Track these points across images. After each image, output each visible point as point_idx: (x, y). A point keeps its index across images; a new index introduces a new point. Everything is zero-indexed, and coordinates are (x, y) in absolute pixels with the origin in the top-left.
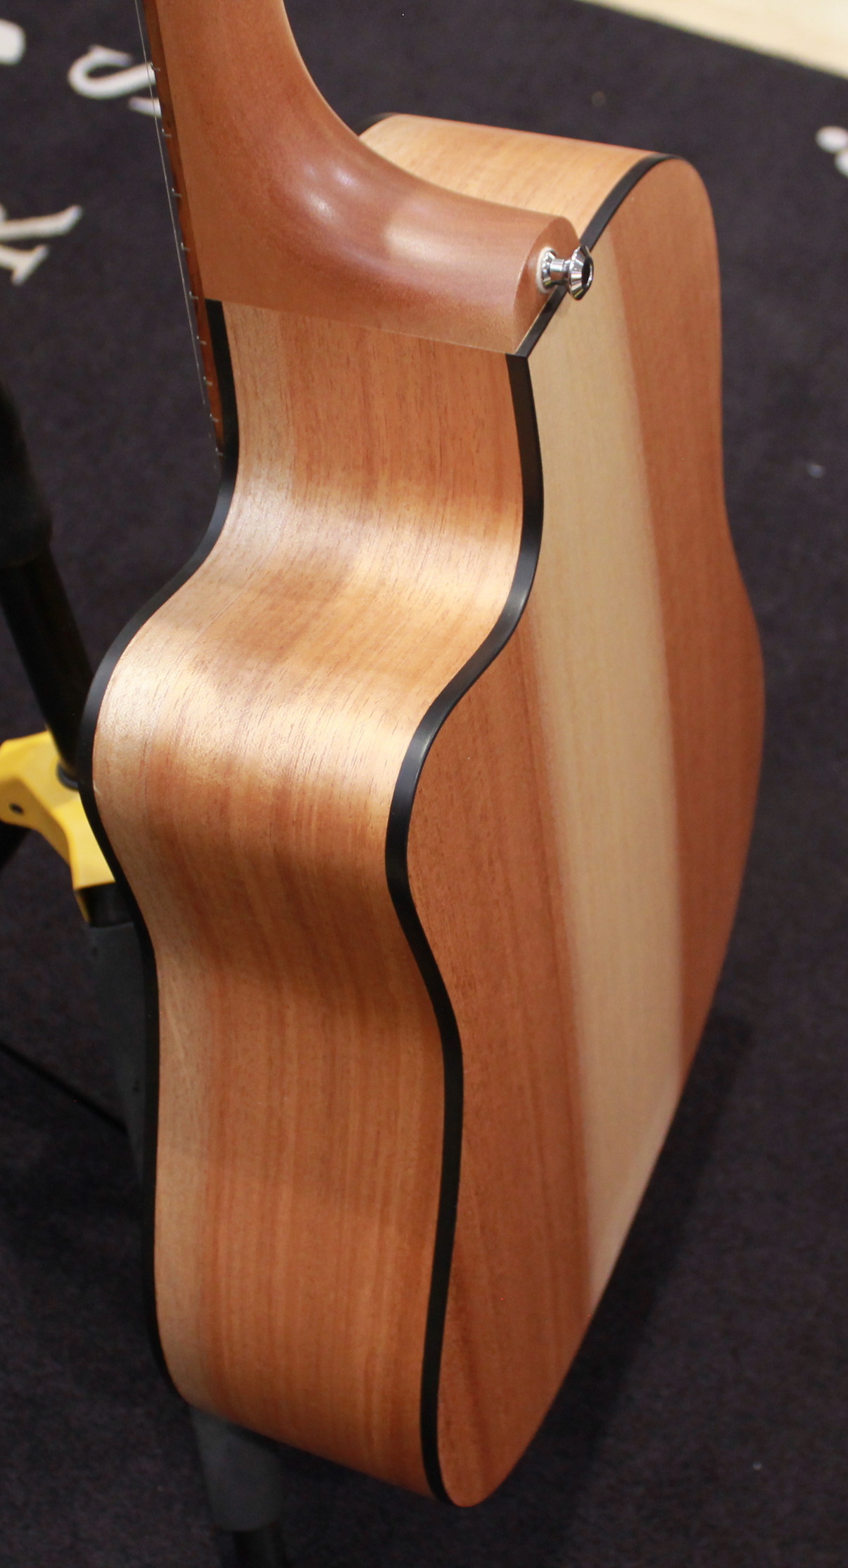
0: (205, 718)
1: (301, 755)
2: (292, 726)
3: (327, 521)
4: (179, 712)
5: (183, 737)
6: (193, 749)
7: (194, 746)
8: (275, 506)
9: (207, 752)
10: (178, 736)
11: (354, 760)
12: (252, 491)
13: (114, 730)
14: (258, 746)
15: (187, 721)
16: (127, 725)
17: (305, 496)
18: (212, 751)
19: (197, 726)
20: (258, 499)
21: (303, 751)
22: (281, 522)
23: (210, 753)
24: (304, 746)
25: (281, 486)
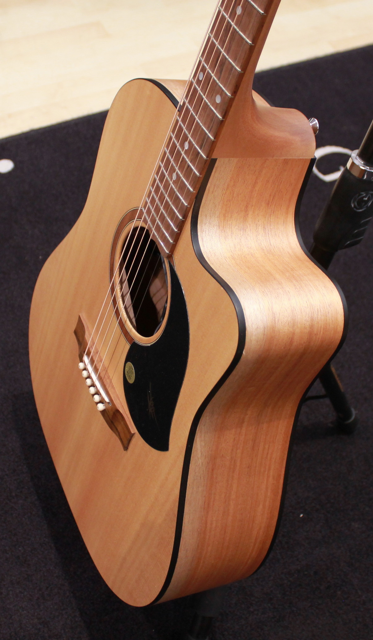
0: (280, 310)
1: (314, 310)
2: (306, 302)
3: (233, 234)
4: (272, 311)
5: (276, 319)
6: (281, 322)
7: (281, 321)
8: (214, 233)
9: (286, 321)
10: (275, 320)
11: (329, 305)
12: (204, 230)
13: (252, 327)
14: (300, 313)
15: (275, 314)
16: (256, 323)
17: (223, 227)
18: (287, 320)
19: (280, 314)
20: (207, 232)
21: (314, 309)
22: (218, 238)
23: (287, 321)
24: (314, 307)
25: (214, 225)
